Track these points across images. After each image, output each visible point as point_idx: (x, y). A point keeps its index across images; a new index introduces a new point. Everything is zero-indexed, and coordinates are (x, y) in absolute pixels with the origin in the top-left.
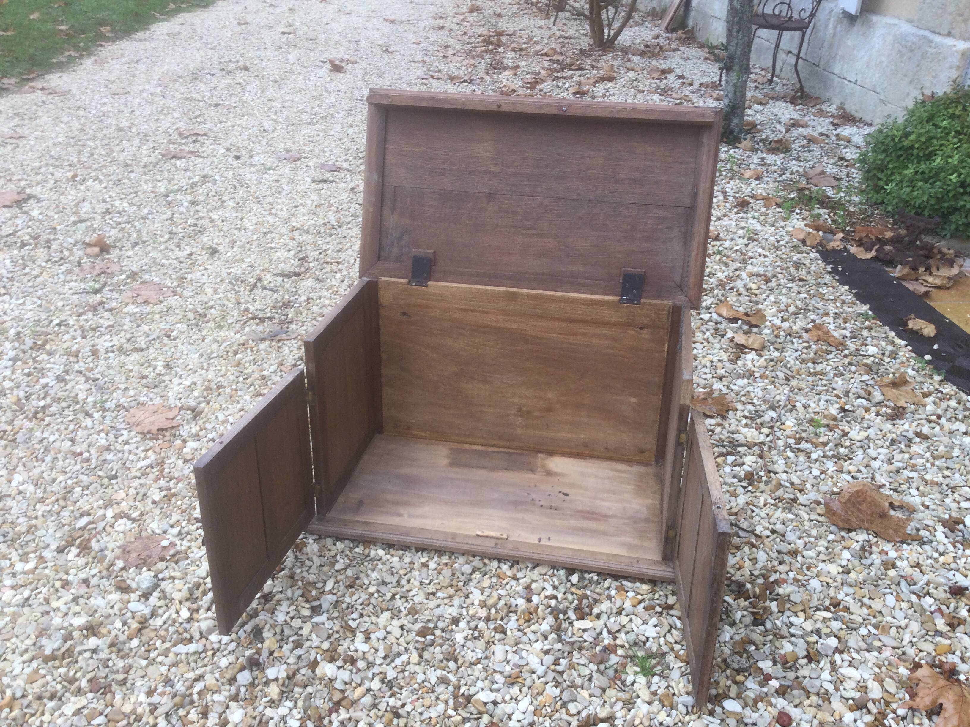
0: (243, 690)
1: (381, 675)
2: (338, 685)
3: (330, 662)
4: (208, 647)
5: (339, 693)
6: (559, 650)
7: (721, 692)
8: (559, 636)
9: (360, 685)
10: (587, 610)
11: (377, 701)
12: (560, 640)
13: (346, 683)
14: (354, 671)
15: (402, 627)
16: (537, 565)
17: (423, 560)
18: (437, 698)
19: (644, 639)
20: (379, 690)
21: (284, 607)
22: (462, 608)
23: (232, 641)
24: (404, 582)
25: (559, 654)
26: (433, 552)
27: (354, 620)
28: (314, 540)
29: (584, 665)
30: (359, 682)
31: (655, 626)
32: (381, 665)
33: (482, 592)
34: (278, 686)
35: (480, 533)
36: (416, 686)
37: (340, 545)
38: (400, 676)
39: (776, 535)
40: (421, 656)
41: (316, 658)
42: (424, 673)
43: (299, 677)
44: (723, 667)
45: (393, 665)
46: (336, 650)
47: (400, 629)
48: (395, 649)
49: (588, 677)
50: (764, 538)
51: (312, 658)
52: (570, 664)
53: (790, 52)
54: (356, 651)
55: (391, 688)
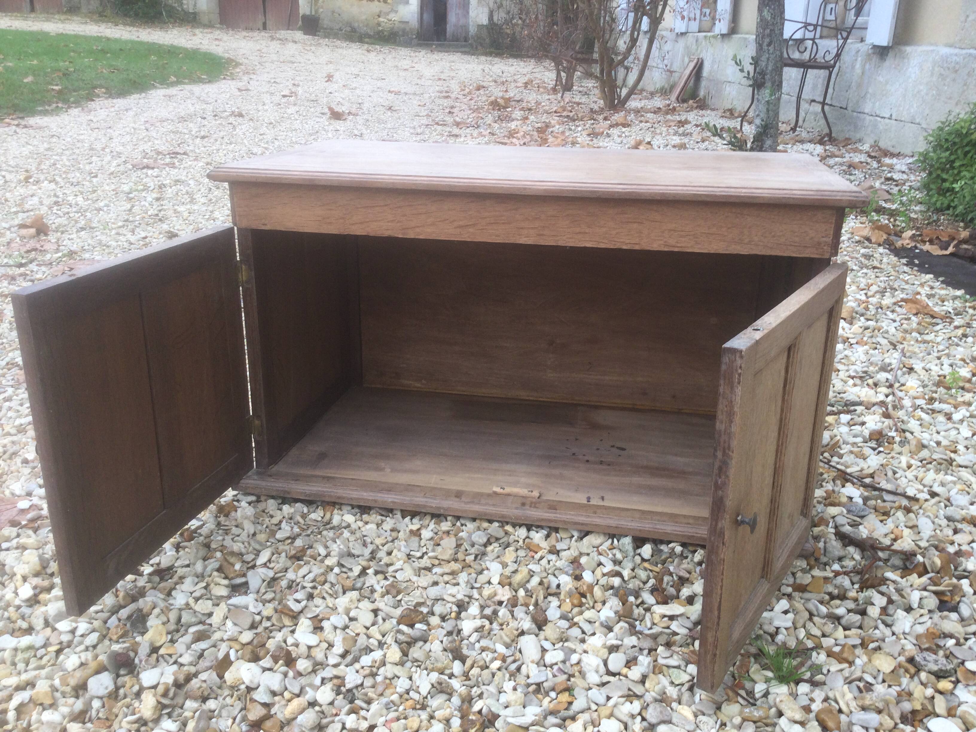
0: (96, 704)
1: (335, 681)
2: (261, 696)
3: (250, 661)
4: (54, 640)
5: (259, 707)
6: (634, 647)
7: (918, 707)
8: (632, 626)
9: (298, 696)
10: (672, 591)
11: (325, 721)
12: (633, 631)
13: (274, 694)
14: (291, 674)
15: (375, 612)
16: (587, 534)
17: (415, 527)
18: (432, 717)
19: (772, 630)
20: (332, 703)
21: (188, 585)
22: (472, 588)
23: (93, 631)
24: (381, 554)
25: (632, 653)
26: (428, 518)
27: (298, 601)
28: (250, 503)
29: (678, 667)
30: (297, 691)
31: (786, 612)
32: (336, 666)
33: (505, 565)
34: (155, 695)
35: (498, 490)
36: (395, 697)
37: (287, 509)
38: (368, 682)
39: (937, 499)
40: (405, 654)
41: (227, 655)
42: (410, 679)
43: (195, 683)
44: (912, 670)
45: (357, 666)
46: (264, 645)
47: (372, 615)
48: (362, 641)
49: (686, 686)
50: (921, 502)
51: (221, 655)
52: (654, 667)
53: (813, 101)
54: (297, 645)
55: (352, 702)
